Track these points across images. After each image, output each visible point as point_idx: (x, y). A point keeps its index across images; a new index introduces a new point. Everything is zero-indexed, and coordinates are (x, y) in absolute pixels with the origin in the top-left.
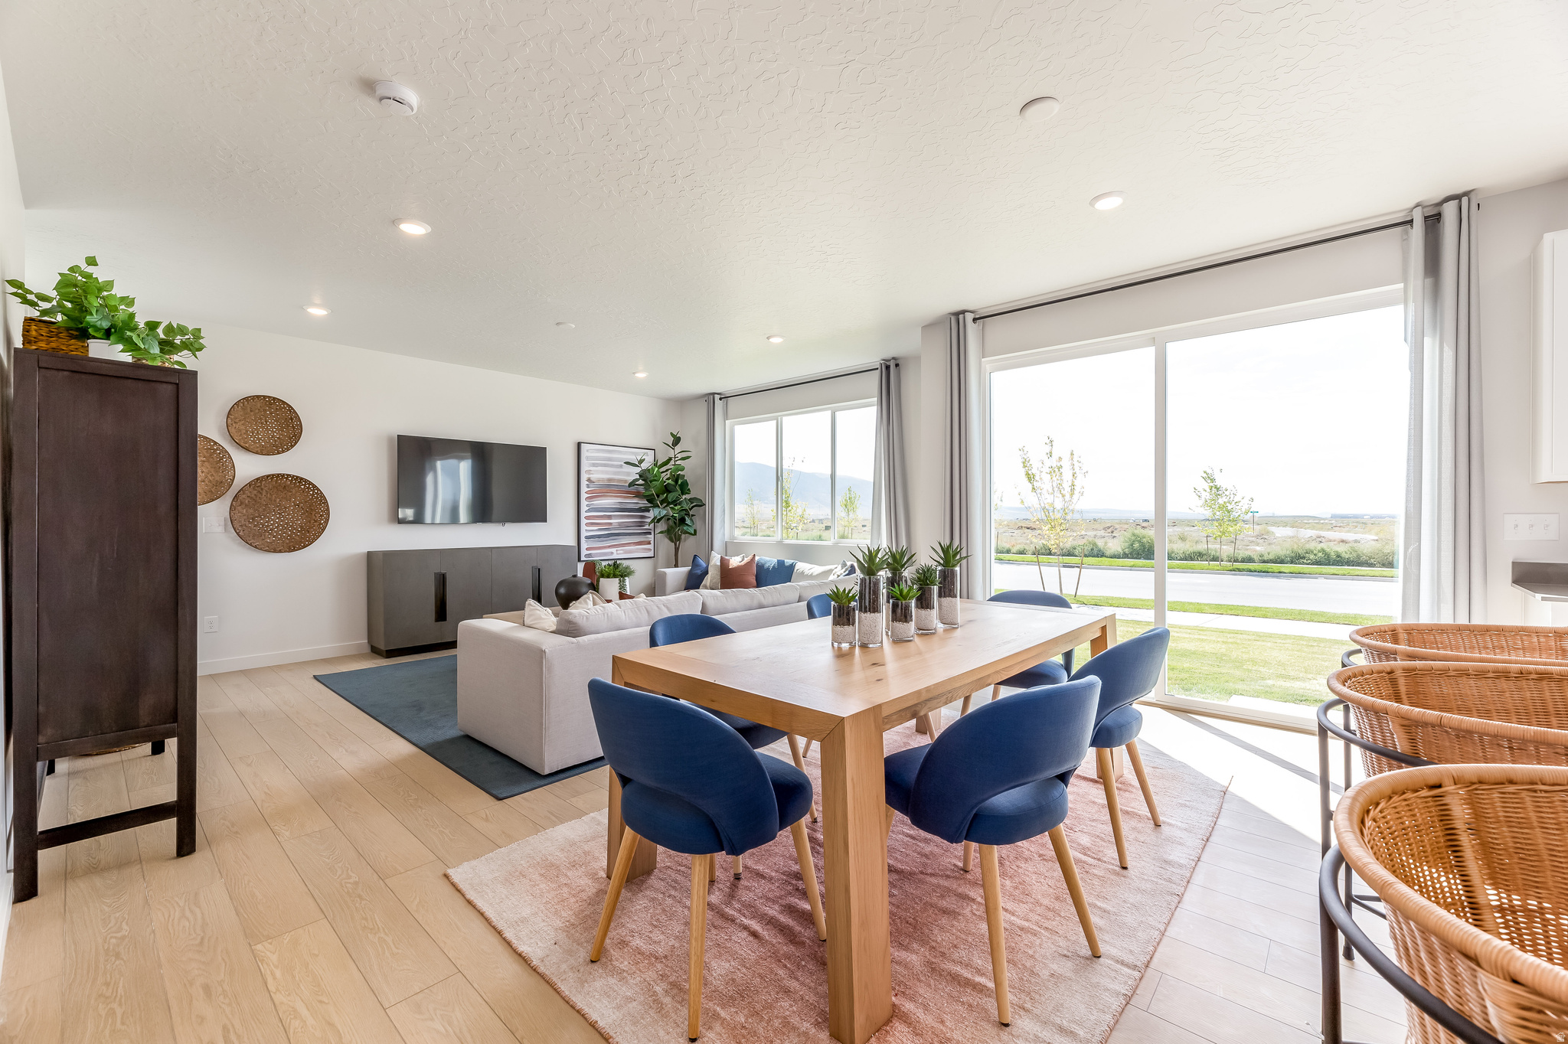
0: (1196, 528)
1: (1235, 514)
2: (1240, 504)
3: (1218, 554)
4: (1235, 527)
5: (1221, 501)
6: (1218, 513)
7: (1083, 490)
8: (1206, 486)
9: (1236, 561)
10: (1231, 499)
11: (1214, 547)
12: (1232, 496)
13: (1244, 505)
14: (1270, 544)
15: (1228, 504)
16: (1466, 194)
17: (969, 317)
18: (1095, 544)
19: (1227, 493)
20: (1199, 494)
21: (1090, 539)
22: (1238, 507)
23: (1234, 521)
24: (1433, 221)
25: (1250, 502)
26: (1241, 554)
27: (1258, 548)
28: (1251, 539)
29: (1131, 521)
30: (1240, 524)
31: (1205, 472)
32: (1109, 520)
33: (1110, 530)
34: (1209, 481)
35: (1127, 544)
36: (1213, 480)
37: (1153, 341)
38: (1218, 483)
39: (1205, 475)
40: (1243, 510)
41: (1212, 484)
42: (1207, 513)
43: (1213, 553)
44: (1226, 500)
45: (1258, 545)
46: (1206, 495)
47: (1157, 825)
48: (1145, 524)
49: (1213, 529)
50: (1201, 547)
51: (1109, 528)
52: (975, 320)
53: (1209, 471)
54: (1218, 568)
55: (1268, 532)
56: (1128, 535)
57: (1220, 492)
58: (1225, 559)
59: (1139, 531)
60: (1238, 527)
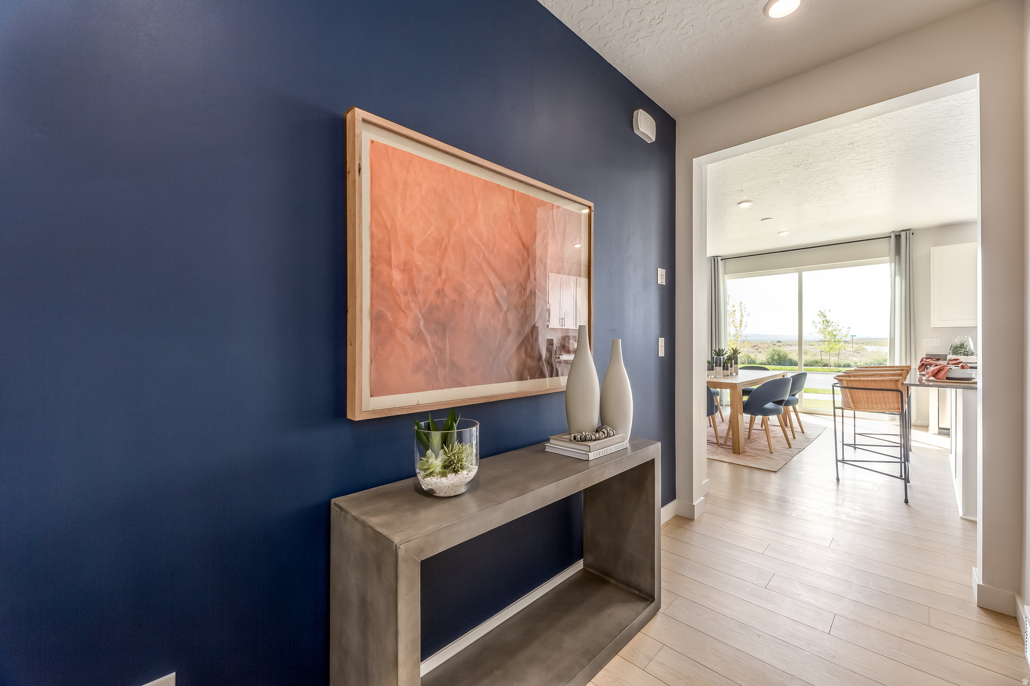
0: (814, 346)
1: (838, 337)
2: (842, 331)
3: (828, 363)
4: (838, 345)
5: (829, 329)
6: (828, 337)
7: (746, 324)
8: (820, 320)
9: (839, 366)
10: (836, 328)
11: (825, 358)
12: (837, 326)
13: (844, 332)
14: (862, 356)
15: (834, 331)
16: (909, 230)
17: (720, 259)
18: (749, 357)
19: (833, 324)
20: (815, 325)
21: (746, 354)
22: (840, 333)
23: (838, 341)
24: (898, 237)
25: (848, 330)
26: (843, 362)
27: (854, 359)
28: (850, 353)
29: (769, 342)
30: (842, 343)
31: (820, 311)
32: (753, 341)
33: (756, 348)
34: (822, 317)
35: (770, 356)
36: (825, 317)
37: (797, 271)
38: (828, 319)
39: (819, 313)
40: (844, 335)
41: (824, 319)
42: (821, 337)
43: (825, 362)
44: (833, 329)
45: (854, 356)
46: (821, 326)
47: (803, 433)
48: (779, 344)
49: (825, 347)
50: (818, 358)
51: (755, 346)
52: (722, 259)
53: (823, 311)
54: (828, 370)
55: (863, 349)
56: (770, 350)
57: (829, 324)
58: (833, 365)
59: (776, 348)
60: (840, 345)
